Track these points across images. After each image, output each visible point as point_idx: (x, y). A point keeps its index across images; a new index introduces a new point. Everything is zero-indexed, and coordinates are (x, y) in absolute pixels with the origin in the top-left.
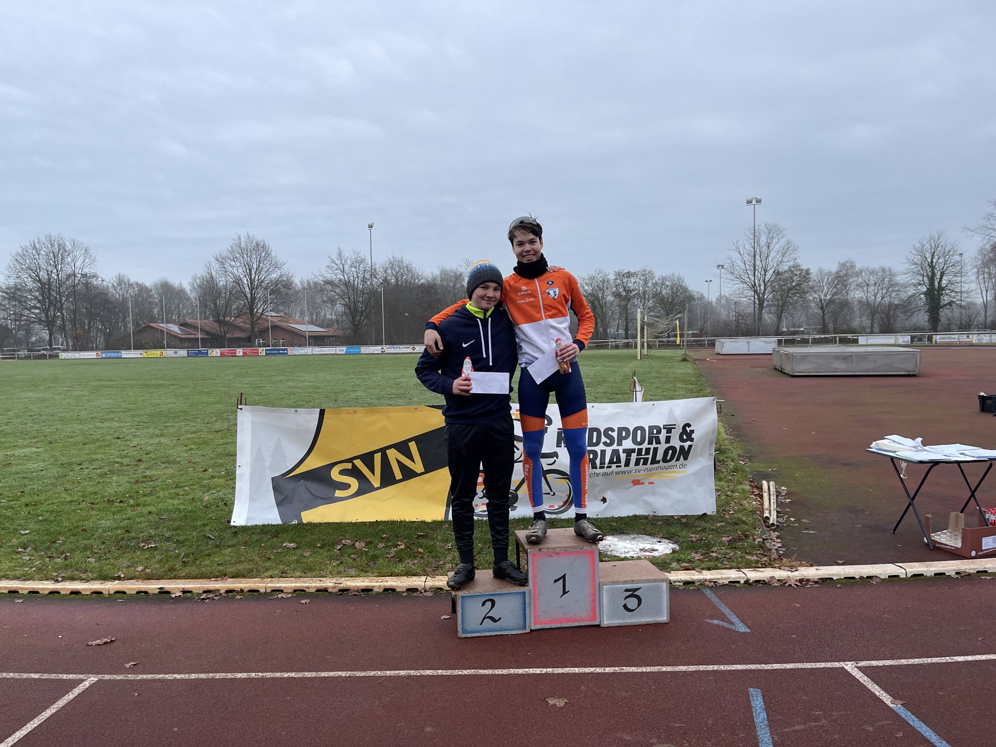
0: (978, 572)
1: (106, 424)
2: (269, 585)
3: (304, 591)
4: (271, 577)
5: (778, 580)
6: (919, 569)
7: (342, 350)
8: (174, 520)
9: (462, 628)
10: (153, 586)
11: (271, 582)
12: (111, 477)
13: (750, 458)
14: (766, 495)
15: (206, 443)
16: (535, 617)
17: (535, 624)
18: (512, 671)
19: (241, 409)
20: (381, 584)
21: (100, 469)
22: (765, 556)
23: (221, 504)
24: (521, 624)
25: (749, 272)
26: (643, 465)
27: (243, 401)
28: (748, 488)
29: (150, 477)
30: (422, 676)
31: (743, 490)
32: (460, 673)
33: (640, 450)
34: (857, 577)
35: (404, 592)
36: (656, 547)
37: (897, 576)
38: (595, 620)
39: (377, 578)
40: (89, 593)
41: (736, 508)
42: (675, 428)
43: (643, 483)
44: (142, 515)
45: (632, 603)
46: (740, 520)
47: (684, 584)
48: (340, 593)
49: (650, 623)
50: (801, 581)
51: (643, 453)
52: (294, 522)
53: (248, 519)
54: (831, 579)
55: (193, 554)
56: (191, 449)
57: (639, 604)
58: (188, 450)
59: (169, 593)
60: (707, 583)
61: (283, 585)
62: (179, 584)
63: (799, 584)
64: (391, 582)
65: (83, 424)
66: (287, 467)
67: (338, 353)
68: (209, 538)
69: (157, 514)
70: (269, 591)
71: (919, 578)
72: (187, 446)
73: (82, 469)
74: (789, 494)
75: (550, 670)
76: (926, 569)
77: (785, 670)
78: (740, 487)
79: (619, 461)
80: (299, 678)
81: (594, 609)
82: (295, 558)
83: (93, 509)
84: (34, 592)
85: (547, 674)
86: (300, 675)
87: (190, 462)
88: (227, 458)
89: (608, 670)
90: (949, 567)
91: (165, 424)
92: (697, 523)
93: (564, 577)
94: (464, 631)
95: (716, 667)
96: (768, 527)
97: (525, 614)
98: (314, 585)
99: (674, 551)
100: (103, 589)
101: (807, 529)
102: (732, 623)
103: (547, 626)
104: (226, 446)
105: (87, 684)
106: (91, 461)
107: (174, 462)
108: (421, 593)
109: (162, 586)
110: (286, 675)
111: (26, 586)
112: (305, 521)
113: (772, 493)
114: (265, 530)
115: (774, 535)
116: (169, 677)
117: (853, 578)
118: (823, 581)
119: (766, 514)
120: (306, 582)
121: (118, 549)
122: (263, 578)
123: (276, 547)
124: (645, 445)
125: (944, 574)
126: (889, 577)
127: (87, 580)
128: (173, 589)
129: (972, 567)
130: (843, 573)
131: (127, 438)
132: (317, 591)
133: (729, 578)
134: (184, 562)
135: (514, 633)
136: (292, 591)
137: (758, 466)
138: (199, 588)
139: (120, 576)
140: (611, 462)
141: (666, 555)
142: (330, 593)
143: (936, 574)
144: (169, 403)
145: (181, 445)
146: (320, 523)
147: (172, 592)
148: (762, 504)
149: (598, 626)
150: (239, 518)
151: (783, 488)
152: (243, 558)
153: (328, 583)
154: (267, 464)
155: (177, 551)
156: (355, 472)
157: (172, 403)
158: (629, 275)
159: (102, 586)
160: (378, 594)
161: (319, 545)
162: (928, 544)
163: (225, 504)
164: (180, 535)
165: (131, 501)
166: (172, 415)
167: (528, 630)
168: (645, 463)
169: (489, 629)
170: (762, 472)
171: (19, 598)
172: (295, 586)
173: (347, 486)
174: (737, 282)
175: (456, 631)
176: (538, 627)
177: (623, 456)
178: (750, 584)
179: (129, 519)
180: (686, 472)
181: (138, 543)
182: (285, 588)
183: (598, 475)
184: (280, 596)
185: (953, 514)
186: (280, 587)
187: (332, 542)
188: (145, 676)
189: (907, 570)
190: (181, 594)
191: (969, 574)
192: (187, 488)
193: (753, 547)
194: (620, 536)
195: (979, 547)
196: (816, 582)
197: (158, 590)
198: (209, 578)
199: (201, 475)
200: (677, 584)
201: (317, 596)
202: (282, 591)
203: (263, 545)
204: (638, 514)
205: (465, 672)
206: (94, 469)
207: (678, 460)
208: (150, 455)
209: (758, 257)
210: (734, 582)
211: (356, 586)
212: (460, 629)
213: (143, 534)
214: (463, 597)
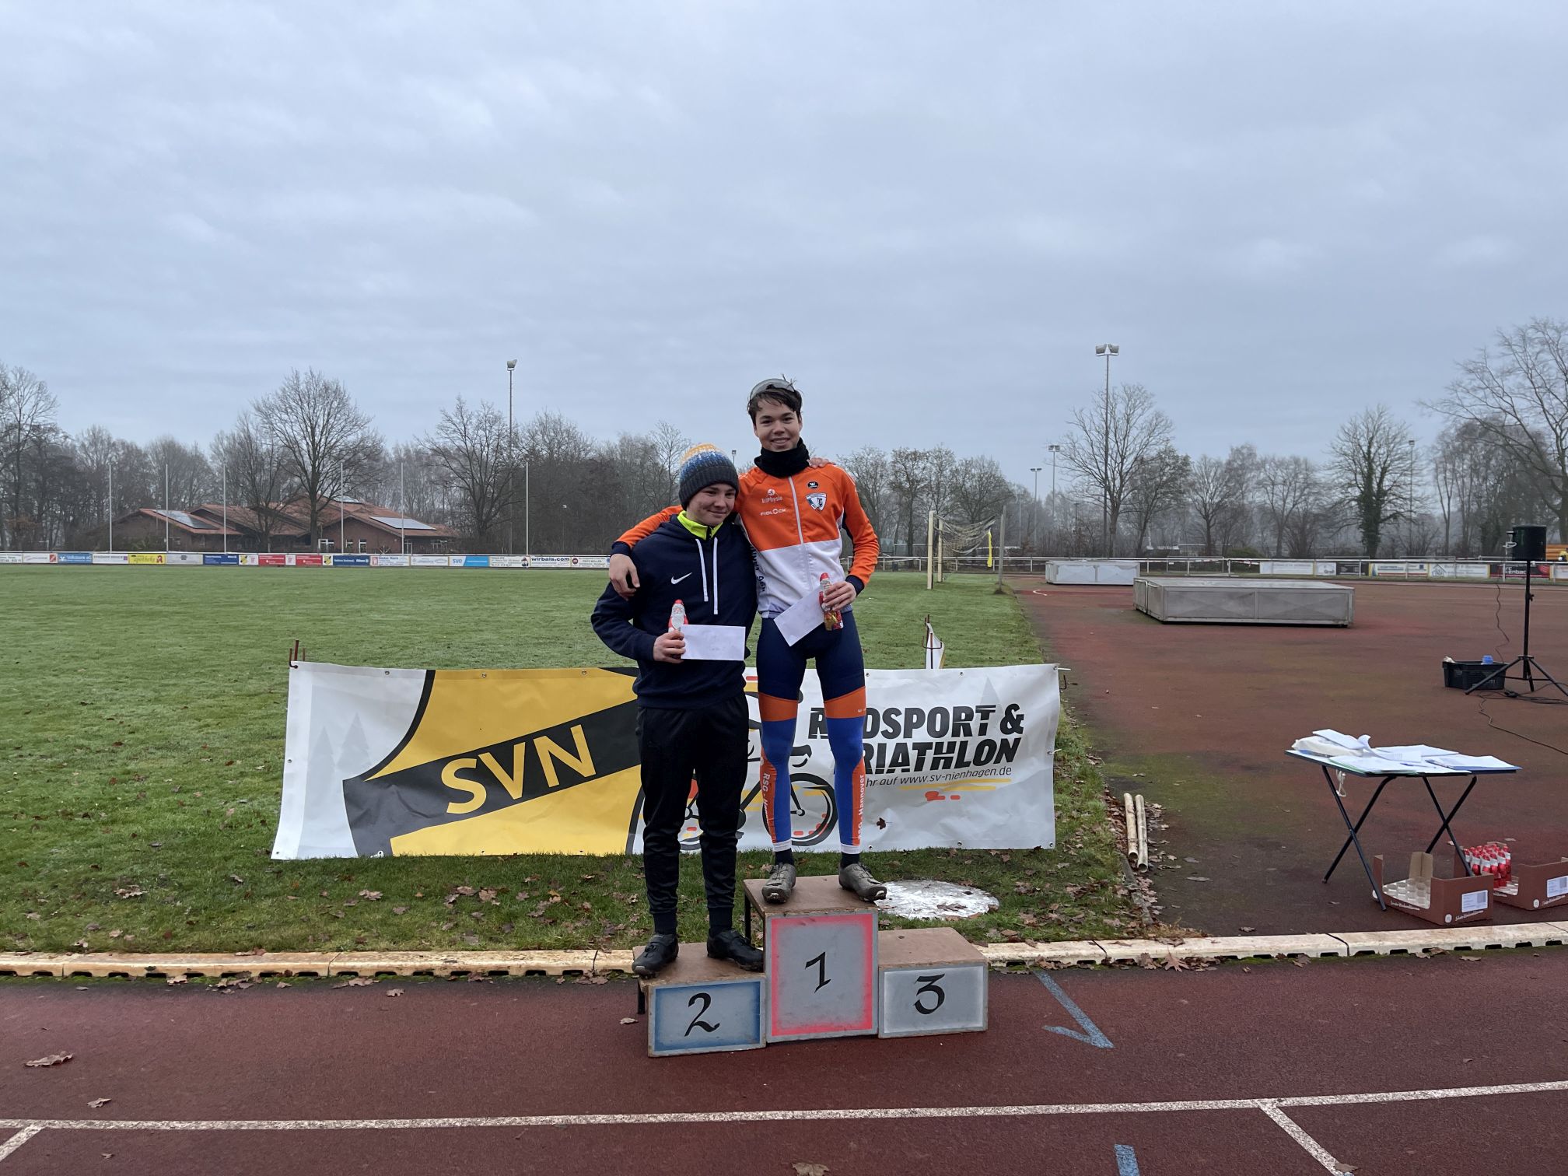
0: (1457, 949)
1: (64, 679)
2: (335, 964)
3: (394, 973)
4: (339, 950)
5: (1155, 959)
6: (1366, 944)
7: (458, 560)
8: (174, 848)
9: (656, 1041)
10: (137, 965)
11: (338, 958)
12: (70, 772)
13: (1104, 755)
14: (1130, 817)
15: (232, 715)
16: (774, 1023)
17: (774, 1033)
18: (738, 1116)
19: (296, 667)
20: (522, 962)
21: (51, 757)
22: (1133, 918)
23: (256, 822)
24: (751, 1033)
25: (1097, 458)
26: (943, 768)
27: (300, 655)
28: (1102, 804)
29: (136, 773)
30: (589, 1125)
31: (1096, 809)
32: (652, 1120)
33: (940, 745)
34: (1274, 955)
35: (559, 977)
36: (963, 901)
37: (1336, 954)
38: (869, 1026)
39: (515, 953)
40: (29, 973)
41: (1085, 838)
42: (994, 711)
43: (943, 798)
44: (120, 840)
45: (929, 999)
46: (1092, 858)
47: (1008, 965)
48: (453, 978)
49: (958, 1031)
50: (1188, 960)
51: (944, 750)
52: (378, 855)
53: (301, 848)
54: (1235, 958)
55: (206, 909)
56: (208, 725)
57: (940, 1001)
58: (201, 727)
59: (163, 976)
60: (1044, 964)
61: (358, 964)
62: (181, 962)
63: (1186, 966)
64: (538, 960)
65: (25, 678)
66: (370, 765)
67: (452, 564)
68: (234, 880)
69: (147, 838)
70: (334, 973)
71: (1368, 957)
72: (200, 720)
73: (21, 756)
74: (1165, 816)
75: (798, 1114)
76: (1377, 943)
77: (1170, 1113)
78: (1091, 803)
79: (906, 761)
80: (384, 1130)
81: (868, 1009)
82: (379, 917)
83: (38, 827)
85: (794, 1121)
86: (384, 1124)
87: (205, 747)
88: (268, 742)
89: (892, 1113)
90: (1414, 940)
91: (163, 682)
92: (1027, 863)
93: (822, 958)
94: (659, 1046)
95: (1062, 1109)
96: (1135, 870)
97: (758, 1018)
98: (410, 964)
99: (992, 910)
100: (52, 967)
101: (1194, 874)
102: (1085, 1033)
103: (793, 1038)
104: (266, 721)
106: (38, 743)
107: (177, 748)
108: (588, 978)
109: (152, 965)
110: (361, 1124)
112: (396, 853)
113: (1139, 814)
114: (328, 866)
115: (1146, 882)
116: (163, 1125)
117: (1268, 957)
118: (1222, 962)
119: (1133, 850)
120: (396, 959)
121: (80, 898)
122: (324, 952)
123: (348, 898)
124: (948, 738)
125: (1405, 951)
126: (1323, 955)
127: (26, 952)
128: (172, 970)
129: (1448, 940)
130: (1253, 949)
131: (98, 704)
132: (415, 974)
133: (1078, 956)
134: (190, 923)
135: (740, 1048)
136: (373, 974)
137: (1116, 768)
138: (215, 969)
139: (81, 946)
140: (894, 763)
141: (980, 915)
142: (437, 977)
143: (1393, 952)
144: (171, 645)
145: (190, 717)
146: (422, 857)
147: (170, 974)
148: (1125, 832)
149: (875, 1037)
150: (287, 846)
151: (1156, 805)
152: (291, 916)
153: (435, 960)
154: (336, 758)
155: (178, 904)
156: (481, 774)
157: (175, 645)
158: (916, 456)
159: (52, 963)
160: (516, 979)
161: (419, 895)
162: (1378, 902)
163: (263, 822)
164: (183, 875)
165: (103, 814)
166: (175, 666)
167: (762, 1045)
168: (947, 766)
169: (699, 1042)
170: (1123, 778)
172: (378, 966)
173: (467, 797)
174: (1079, 473)
175: (646, 1046)
176: (779, 1039)
177: (913, 755)
178: (1110, 966)
179: (99, 846)
180: (1009, 780)
181: (114, 888)
182: (361, 969)
183: (873, 783)
184: (352, 983)
185: (1416, 855)
186: (353, 968)
187: (442, 890)
188: (122, 1124)
189: (1350, 945)
190: (184, 978)
191: (1444, 953)
192: (198, 794)
193: (1113, 903)
194: (906, 883)
195: (1456, 909)
196: (1212, 963)
197: (146, 972)
198: (233, 951)
199: (222, 771)
200: (998, 964)
201: (415, 983)
202: (356, 974)
203: (325, 893)
204: (934, 847)
205: (662, 1118)
206: (42, 757)
207: (997, 761)
208: (137, 735)
209: (1111, 435)
210: (1086, 962)
211: (480, 967)
212: (651, 1042)
213: (121, 873)
214: (658, 991)
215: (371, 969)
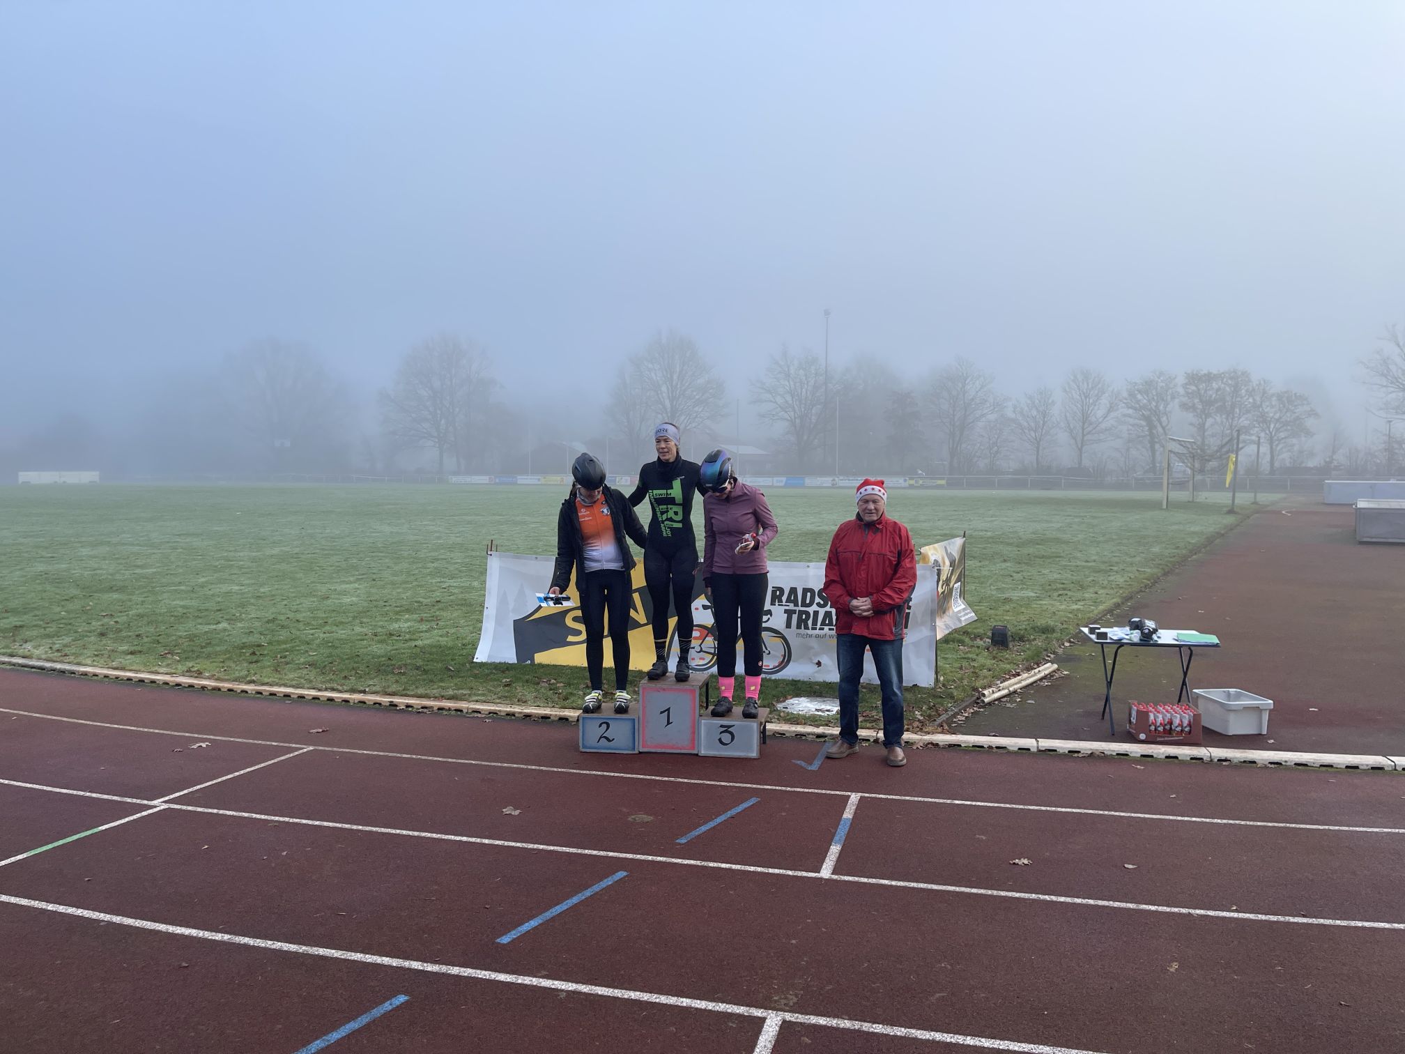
0: (1118, 754)
2: (471, 706)
3: (497, 713)
4: (477, 701)
6: (1054, 746)
7: (780, 480)
8: (431, 653)
9: (583, 744)
10: (386, 700)
11: (474, 704)
14: (1024, 676)
16: (643, 740)
17: (643, 747)
19: (488, 556)
24: (631, 745)
31: (1003, 669)
34: (986, 746)
37: (1028, 750)
38: (693, 748)
40: (340, 701)
41: (964, 684)
44: (409, 648)
45: (726, 738)
47: (816, 737)
48: (523, 718)
49: (742, 757)
50: (927, 744)
52: (527, 662)
53: (488, 657)
54: (960, 746)
57: (732, 740)
59: (396, 706)
61: (481, 707)
62: (406, 700)
63: (925, 747)
66: (528, 611)
68: (450, 669)
69: (422, 648)
70: (470, 711)
71: (1051, 753)
74: (1060, 679)
78: (1005, 666)
81: (693, 740)
84: (302, 697)
93: (668, 710)
94: (584, 747)
97: (634, 738)
100: (350, 698)
102: (811, 764)
103: (653, 750)
105: (305, 750)
109: (393, 700)
111: (296, 692)
112: (537, 662)
113: (1038, 675)
114: (502, 666)
115: (973, 710)
116: (360, 752)
117: (982, 747)
118: (950, 747)
120: (500, 707)
121: (376, 672)
122: (470, 701)
123: (497, 680)
125: (1078, 752)
126: (1019, 749)
127: (340, 692)
128: (400, 703)
129: (1119, 749)
132: (507, 715)
135: (625, 752)
136: (488, 713)
138: (418, 704)
139: (365, 690)
140: (823, 623)
143: (1069, 752)
146: (548, 665)
149: (697, 755)
150: (481, 656)
151: (1066, 672)
154: (511, 607)
160: (553, 721)
161: (532, 681)
164: (428, 666)
167: (636, 752)
169: (604, 748)
170: (1075, 655)
171: (290, 700)
172: (491, 709)
176: (647, 750)
179: (397, 649)
181: (394, 669)
182: (482, 710)
183: (811, 636)
186: (479, 709)
188: (345, 750)
189: (1041, 745)
190: (404, 708)
191: (1105, 755)
197: (389, 703)
198: (430, 698)
200: (811, 736)
201: (504, 718)
202: (480, 713)
206: (396, 606)
211: (538, 713)
212: (581, 745)
213: (399, 663)
214: (583, 718)
215: (487, 710)
